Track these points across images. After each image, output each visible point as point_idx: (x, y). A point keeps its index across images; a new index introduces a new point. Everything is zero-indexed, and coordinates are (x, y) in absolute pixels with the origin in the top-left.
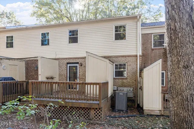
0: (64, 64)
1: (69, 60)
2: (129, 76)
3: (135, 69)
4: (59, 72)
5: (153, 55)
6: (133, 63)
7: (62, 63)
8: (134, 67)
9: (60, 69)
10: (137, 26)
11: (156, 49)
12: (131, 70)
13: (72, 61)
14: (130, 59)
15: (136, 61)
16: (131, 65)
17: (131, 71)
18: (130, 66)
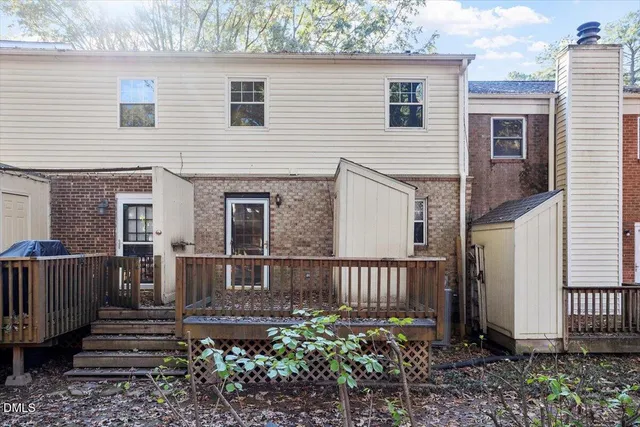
0: (213, 197)
1: (232, 185)
2: (435, 239)
3: (454, 219)
4: (196, 224)
5: (493, 178)
6: (446, 200)
7: (209, 193)
8: (450, 212)
9: (199, 215)
10: (458, 90)
11: (501, 162)
12: (441, 221)
13: (243, 187)
14: (437, 188)
15: (455, 195)
16: (440, 207)
17: (442, 225)
18: (439, 210)
